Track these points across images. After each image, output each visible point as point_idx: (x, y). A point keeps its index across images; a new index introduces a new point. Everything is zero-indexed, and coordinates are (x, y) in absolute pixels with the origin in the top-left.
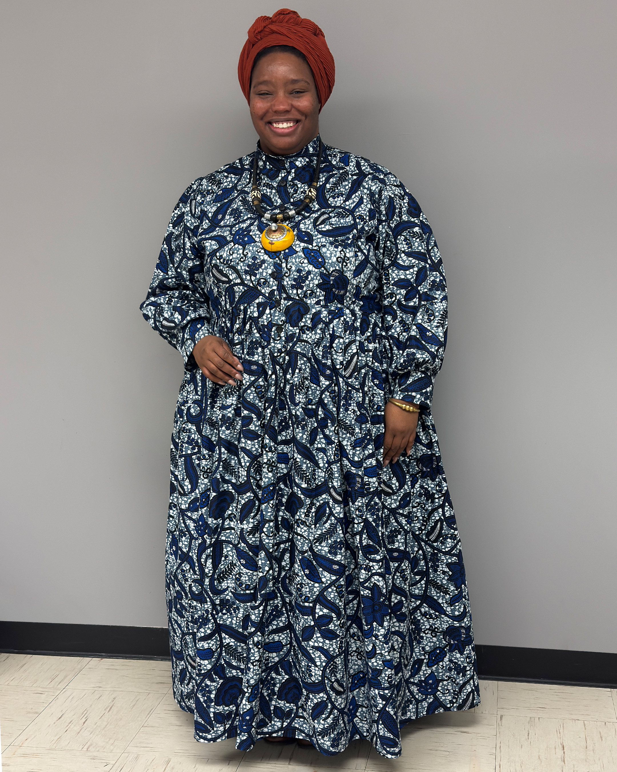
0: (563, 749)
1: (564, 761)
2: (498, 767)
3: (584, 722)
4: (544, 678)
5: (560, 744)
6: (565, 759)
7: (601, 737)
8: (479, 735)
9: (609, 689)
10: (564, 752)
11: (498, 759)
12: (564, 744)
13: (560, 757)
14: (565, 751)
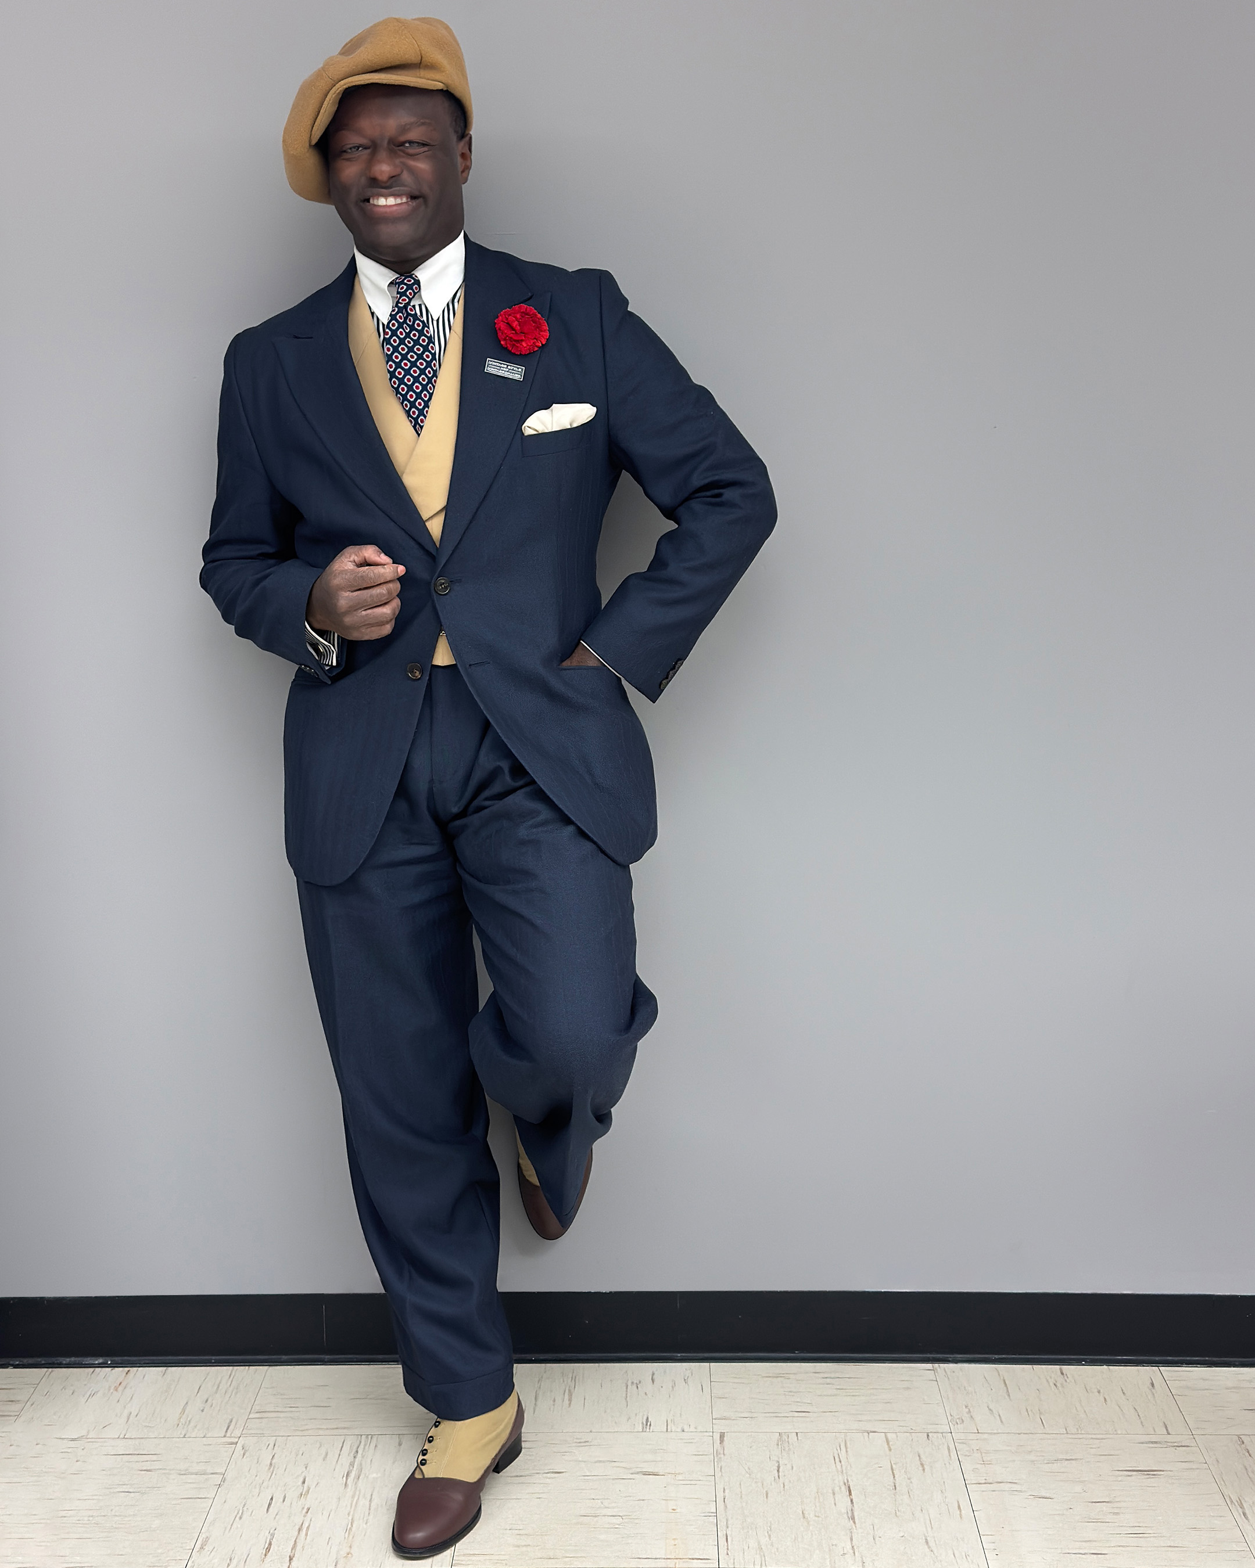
0: (850, 1494)
1: (853, 1518)
2: (722, 1541)
3: (886, 1436)
4: (802, 1350)
5: (842, 1483)
6: (856, 1514)
7: (922, 1465)
8: (680, 1477)
9: (929, 1366)
10: (852, 1500)
11: (722, 1524)
12: (851, 1484)
13: (844, 1511)
14: (853, 1496)
